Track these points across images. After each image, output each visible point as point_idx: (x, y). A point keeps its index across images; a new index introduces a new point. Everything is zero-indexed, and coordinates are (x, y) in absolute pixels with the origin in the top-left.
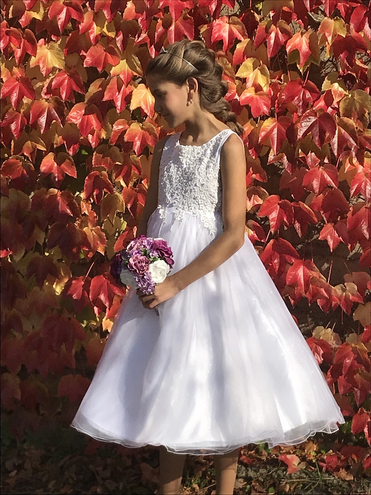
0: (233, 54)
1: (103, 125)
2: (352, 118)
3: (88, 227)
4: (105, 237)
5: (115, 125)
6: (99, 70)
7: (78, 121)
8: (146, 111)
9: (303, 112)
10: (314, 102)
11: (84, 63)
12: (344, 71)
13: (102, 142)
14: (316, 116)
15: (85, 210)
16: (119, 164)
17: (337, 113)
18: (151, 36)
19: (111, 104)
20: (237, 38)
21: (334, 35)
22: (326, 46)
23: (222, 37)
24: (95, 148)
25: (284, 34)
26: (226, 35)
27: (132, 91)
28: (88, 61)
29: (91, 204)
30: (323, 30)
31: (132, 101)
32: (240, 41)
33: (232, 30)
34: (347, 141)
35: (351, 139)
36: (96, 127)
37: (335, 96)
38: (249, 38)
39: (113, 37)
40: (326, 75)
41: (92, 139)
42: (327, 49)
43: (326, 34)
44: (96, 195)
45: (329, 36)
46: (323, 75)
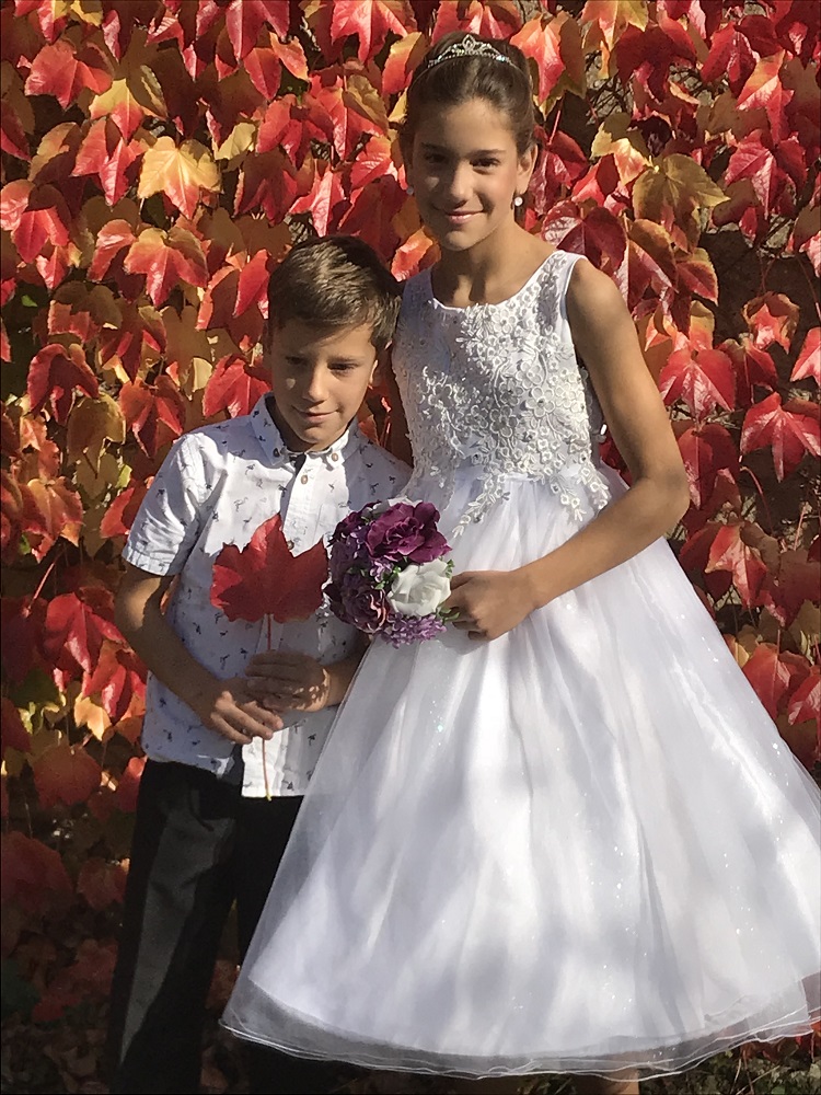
0: (382, 68)
1: (73, 234)
2: (663, 222)
3: (38, 477)
4: (80, 504)
5: (103, 234)
6: (63, 102)
7: (13, 224)
8: (176, 202)
9: (549, 206)
10: (573, 183)
11: (27, 86)
12: (642, 111)
13: (70, 275)
14: (577, 215)
15: (31, 438)
16: (113, 327)
17: (626, 211)
18: (186, 22)
19: (93, 184)
20: (390, 32)
21: (621, 26)
22: (600, 54)
23: (357, 26)
24: (54, 291)
25: (502, 23)
26: (365, 23)
27: (143, 154)
28: (36, 80)
29: (47, 423)
30: (594, 14)
31: (141, 176)
32: (400, 38)
33: (379, 12)
34: (650, 274)
35: (659, 271)
36: (57, 240)
37: (623, 170)
38: (419, 31)
39: (97, 24)
40: (600, 121)
41: (46, 269)
42: (605, 57)
43: (601, 23)
44: (57, 402)
45: (609, 26)
46: (591, 121)
